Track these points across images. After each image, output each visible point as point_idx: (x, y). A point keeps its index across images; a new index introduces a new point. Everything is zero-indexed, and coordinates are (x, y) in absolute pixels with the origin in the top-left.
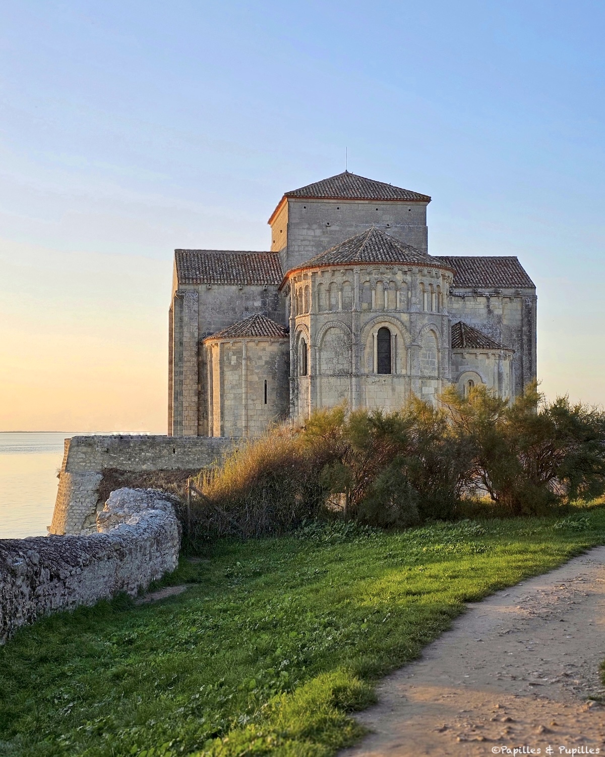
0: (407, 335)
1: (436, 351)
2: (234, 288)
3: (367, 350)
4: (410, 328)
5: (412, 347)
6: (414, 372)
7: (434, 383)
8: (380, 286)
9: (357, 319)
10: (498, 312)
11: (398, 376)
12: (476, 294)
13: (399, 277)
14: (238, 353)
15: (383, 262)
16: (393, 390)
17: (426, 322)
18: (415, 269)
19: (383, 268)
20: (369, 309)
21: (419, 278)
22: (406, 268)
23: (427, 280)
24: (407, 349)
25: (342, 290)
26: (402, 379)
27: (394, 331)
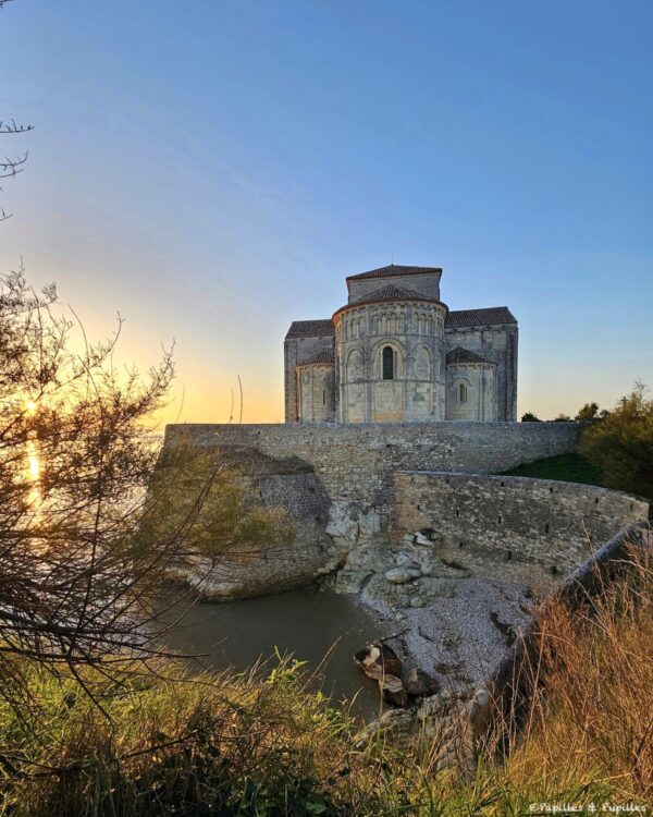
0: (404, 351)
1: (428, 363)
2: (317, 338)
3: (375, 364)
4: (406, 346)
5: (408, 360)
6: (409, 378)
7: (427, 385)
8: (384, 318)
9: (368, 342)
10: (489, 340)
11: (397, 381)
12: (473, 330)
13: (398, 310)
14: (308, 374)
15: (386, 300)
16: (394, 391)
17: (419, 341)
18: (410, 303)
19: (385, 304)
20: (377, 336)
21: (414, 309)
22: (403, 303)
23: (420, 311)
24: (404, 361)
25: (359, 323)
26: (400, 383)
27: (395, 348)
